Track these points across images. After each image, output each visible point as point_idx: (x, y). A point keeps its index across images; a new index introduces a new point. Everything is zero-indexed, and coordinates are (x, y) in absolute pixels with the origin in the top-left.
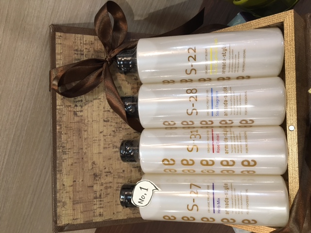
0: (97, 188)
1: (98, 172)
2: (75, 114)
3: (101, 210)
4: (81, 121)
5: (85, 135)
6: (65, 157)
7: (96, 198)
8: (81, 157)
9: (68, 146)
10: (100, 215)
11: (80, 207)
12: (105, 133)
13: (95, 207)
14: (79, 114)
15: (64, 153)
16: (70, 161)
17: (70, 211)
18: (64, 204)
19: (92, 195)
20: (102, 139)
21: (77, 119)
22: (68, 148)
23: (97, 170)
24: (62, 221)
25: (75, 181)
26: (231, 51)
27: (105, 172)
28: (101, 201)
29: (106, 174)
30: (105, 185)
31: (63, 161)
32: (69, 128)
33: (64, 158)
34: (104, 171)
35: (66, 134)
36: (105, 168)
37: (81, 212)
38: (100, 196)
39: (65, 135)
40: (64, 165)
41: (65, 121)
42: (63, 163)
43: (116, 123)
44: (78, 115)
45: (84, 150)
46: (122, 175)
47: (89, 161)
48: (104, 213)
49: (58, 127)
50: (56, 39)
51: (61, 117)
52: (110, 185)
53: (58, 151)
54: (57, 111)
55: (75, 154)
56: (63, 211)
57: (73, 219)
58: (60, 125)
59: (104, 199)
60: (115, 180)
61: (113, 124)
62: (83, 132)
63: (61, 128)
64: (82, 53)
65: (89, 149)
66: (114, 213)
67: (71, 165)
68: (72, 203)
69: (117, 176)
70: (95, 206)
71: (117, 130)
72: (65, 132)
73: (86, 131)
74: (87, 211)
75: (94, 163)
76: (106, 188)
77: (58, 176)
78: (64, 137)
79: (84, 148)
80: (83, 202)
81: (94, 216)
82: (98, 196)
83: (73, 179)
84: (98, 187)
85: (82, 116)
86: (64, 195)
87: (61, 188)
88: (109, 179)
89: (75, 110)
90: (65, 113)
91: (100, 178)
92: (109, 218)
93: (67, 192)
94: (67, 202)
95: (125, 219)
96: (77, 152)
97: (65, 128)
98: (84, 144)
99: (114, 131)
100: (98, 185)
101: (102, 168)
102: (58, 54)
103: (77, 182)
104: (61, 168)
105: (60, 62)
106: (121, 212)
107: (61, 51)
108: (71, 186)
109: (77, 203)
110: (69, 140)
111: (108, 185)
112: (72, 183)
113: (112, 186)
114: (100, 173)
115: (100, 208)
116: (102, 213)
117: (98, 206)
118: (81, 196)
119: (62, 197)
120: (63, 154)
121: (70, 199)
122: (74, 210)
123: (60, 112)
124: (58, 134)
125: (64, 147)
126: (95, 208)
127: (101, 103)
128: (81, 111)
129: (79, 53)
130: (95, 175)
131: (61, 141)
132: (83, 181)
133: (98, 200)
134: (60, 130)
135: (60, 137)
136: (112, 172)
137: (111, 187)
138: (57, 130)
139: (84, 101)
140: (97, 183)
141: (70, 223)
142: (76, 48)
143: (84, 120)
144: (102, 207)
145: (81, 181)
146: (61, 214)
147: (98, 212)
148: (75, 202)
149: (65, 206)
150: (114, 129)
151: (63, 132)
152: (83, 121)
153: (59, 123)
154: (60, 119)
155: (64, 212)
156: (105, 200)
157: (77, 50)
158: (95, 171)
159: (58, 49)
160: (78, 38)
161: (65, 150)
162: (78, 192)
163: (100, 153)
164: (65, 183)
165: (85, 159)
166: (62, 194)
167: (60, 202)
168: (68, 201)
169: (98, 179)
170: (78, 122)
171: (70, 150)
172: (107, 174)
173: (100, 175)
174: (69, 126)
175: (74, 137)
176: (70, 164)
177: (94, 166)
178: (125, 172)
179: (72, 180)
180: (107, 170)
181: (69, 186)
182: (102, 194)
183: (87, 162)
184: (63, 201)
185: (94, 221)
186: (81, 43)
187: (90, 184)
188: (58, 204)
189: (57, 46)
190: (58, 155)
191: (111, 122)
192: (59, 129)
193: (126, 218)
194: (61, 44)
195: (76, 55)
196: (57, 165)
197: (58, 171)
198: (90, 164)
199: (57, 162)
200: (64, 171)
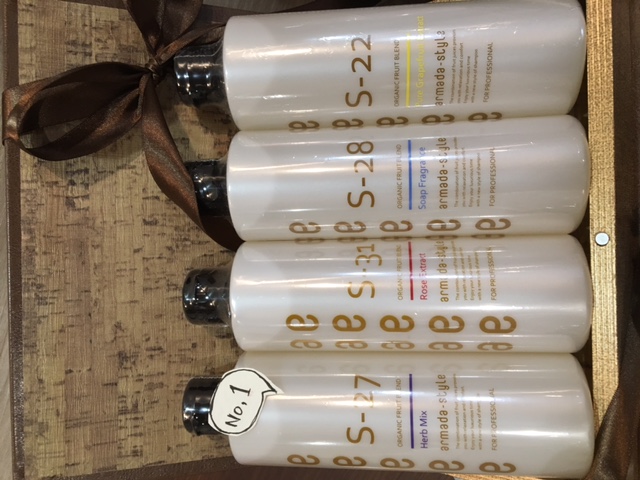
0: (126, 386)
1: (128, 347)
2: (70, 203)
3: (139, 441)
4: (86, 222)
5: (95, 256)
6: (43, 310)
7: (124, 412)
8: (87, 312)
9: (52, 284)
10: (135, 453)
11: (84, 435)
12: (146, 253)
13: (122, 434)
14: (80, 203)
15: (41, 301)
16: (56, 322)
17: (58, 446)
18: (43, 428)
19: (114, 406)
20: (140, 267)
21: (73, 216)
22: (51, 288)
23: (128, 344)
24: (37, 471)
25: (71, 371)
26: (458, 47)
27: (147, 350)
28: (136, 419)
29: (149, 353)
30: (146, 381)
31: (40, 322)
32: (53, 239)
33: (40, 314)
34: (144, 346)
35: (45, 253)
36: (148, 340)
37: (87, 448)
38: (136, 406)
39: (44, 257)
40: (41, 330)
41: (42, 219)
42: (39, 327)
43: (176, 228)
44: (78, 206)
45: (94, 295)
46: (189, 354)
47: (107, 321)
48: (146, 449)
49: (24, 237)
50: (20, 13)
51: (32, 212)
52: (161, 379)
53: (25, 295)
54: (22, 195)
55: (70, 304)
56: (39, 444)
57: (67, 465)
58: (30, 231)
59: (146, 416)
60: (174, 367)
61: (168, 231)
62: (90, 249)
63: (32, 239)
64: (88, 51)
65: (106, 291)
66: (169, 449)
67: (61, 331)
68: (63, 425)
69: (177, 359)
70: (123, 430)
71: (177, 247)
72: (43, 249)
73: (98, 246)
74: (101, 444)
75: (118, 326)
76: (151, 387)
77: (26, 359)
78: (40, 262)
79: (93, 290)
80: (91, 423)
81: (120, 456)
82: (130, 407)
83: (66, 365)
84: (130, 384)
85: (87, 209)
86: (43, 406)
87: (34, 389)
88: (159, 365)
89: (70, 194)
90: (44, 201)
91: (134, 363)
92: (158, 459)
93: (48, 399)
94: (51, 423)
95: (198, 462)
96: (74, 298)
97: (43, 239)
98: (94, 278)
99: (170, 248)
100: (130, 379)
101: (138, 337)
102: (25, 50)
103: (75, 373)
104: (33, 339)
105: (30, 71)
106: (187, 444)
107: (33, 44)
108: (62, 383)
109: (76, 425)
110: (54, 268)
111: (155, 380)
112: (62, 377)
113: (165, 383)
114: (133, 350)
115: (136, 435)
116: (139, 448)
117: (129, 431)
118: (87, 408)
119: (38, 411)
120: (39, 304)
121: (58, 414)
122: (68, 442)
123: (29, 197)
124: (24, 254)
125: (40, 286)
126: (123, 437)
127: (137, 177)
128: (86, 197)
129: (80, 49)
130: (122, 357)
131: (31, 272)
132: (90, 369)
133: (128, 416)
134: (29, 244)
135: (31, 262)
136: (165, 348)
137: (161, 385)
138: (23, 244)
139: (92, 172)
140: (127, 377)
141: (58, 473)
142: (72, 37)
143: (94, 219)
144: (141, 435)
145: (85, 370)
146: (34, 453)
147: (129, 445)
148: (70, 424)
149: (45, 434)
150: (169, 244)
151: (37, 250)
152: (90, 223)
153: (27, 226)
154: (30, 216)
155: (42, 447)
156: (148, 416)
157: (74, 43)
158: (122, 345)
159: (25, 38)
160: (76, 11)
161: (45, 295)
162: (79, 398)
163: (135, 302)
164: (44, 377)
165: (96, 318)
166: (38, 403)
167: (31, 422)
168: (52, 421)
169: (129, 365)
170: (78, 224)
171: (56, 295)
172: (153, 353)
173: (136, 355)
174: (54, 234)
175: (67, 261)
176: (57, 327)
177: (120, 333)
178: (199, 349)
179: (63, 369)
180: (152, 343)
181: (56, 384)
182: (140, 402)
183: (101, 324)
184: (40, 420)
185: (118, 468)
186: (85, 25)
187: (109, 377)
188: (27, 429)
189: (21, 29)
190: (25, 307)
191: (163, 225)
192: (26, 241)
193: (199, 458)
194: (32, 25)
195: (71, 56)
196: (24, 331)
197: (26, 346)
198: (109, 329)
199: (24, 323)
200: (42, 347)
